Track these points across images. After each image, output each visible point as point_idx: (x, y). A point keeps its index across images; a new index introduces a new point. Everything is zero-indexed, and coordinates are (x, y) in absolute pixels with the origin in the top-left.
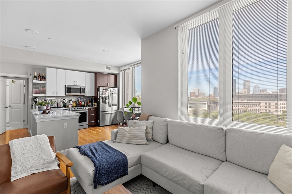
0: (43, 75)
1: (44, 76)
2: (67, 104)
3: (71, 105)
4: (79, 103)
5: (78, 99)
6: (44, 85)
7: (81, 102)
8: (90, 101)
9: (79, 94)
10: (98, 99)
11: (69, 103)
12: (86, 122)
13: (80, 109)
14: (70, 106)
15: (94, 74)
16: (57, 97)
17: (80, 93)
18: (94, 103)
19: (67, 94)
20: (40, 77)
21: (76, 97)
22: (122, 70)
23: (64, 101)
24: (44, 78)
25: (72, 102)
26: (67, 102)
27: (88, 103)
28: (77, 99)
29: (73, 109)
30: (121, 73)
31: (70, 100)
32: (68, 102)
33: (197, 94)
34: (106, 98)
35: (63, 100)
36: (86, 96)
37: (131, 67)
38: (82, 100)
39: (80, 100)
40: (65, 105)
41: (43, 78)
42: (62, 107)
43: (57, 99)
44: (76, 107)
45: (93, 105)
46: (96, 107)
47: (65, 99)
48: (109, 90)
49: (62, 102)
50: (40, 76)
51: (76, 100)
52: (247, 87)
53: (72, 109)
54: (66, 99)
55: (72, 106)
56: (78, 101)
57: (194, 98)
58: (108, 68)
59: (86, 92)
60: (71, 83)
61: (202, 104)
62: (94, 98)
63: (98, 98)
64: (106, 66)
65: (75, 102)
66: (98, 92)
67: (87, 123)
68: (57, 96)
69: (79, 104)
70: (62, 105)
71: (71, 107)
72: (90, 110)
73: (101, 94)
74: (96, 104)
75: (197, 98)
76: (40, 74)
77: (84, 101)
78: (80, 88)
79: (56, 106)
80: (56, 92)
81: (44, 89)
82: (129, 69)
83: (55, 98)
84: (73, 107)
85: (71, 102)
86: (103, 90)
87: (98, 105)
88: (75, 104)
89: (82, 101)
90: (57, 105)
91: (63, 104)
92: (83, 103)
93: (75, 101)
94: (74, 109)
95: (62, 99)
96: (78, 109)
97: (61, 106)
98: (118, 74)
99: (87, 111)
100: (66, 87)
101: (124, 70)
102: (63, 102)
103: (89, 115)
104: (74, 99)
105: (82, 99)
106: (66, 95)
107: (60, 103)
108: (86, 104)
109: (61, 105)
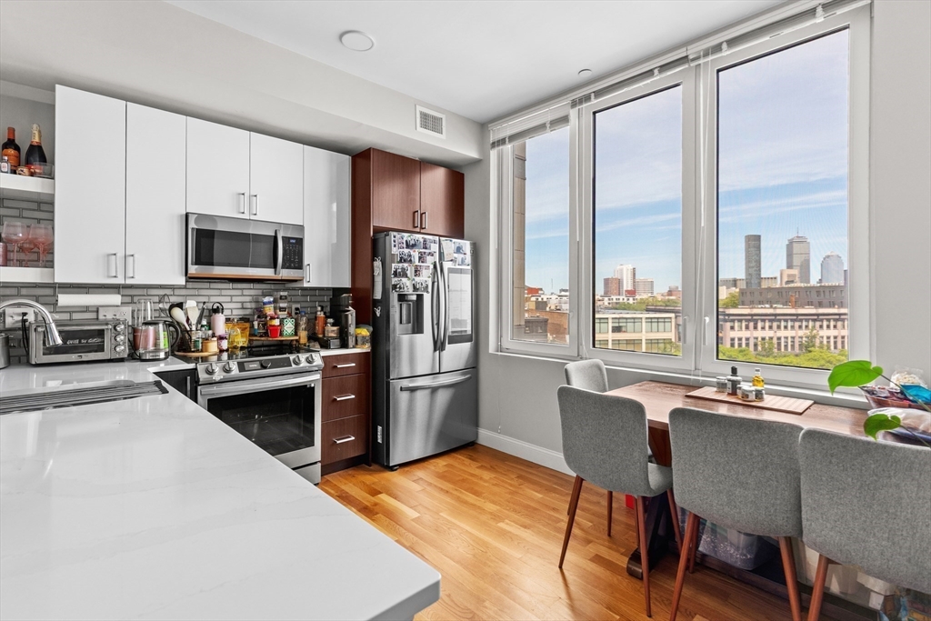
0: (36, 140)
1: (39, 148)
2: (197, 335)
3: (221, 338)
4: (264, 325)
5: (257, 302)
6: (43, 207)
7: (276, 322)
8: (327, 317)
9: (267, 273)
10: (376, 303)
11: (210, 326)
12: (312, 444)
13: (276, 364)
14: (213, 347)
15: (347, 159)
16: (129, 292)
17: (275, 266)
18: (352, 329)
19: (193, 270)
20: (11, 151)
21: (250, 292)
22: (501, 136)
23: (178, 314)
24: (43, 159)
25: (228, 320)
26: (194, 320)
27: (319, 328)
28: (253, 305)
29: (234, 366)
30: (493, 154)
31: (216, 311)
32: (199, 321)
33: (627, 285)
34: (420, 297)
35: (172, 306)
36: (306, 285)
37: (573, 113)
38: (282, 309)
39: (269, 310)
40: (183, 339)
41: (37, 157)
42: (162, 355)
43: (132, 302)
44: (251, 351)
45: (351, 341)
46: (366, 348)
47: (180, 305)
48: (434, 248)
49: (161, 325)
50: (17, 148)
51: (248, 312)
52: (797, 260)
53: (227, 371)
54: (191, 304)
55: (225, 345)
56: (260, 313)
57: (623, 299)
58: (430, 122)
59: (306, 261)
60: (220, 206)
61: (658, 318)
62: (353, 298)
63: (378, 295)
64: (419, 109)
65: (244, 319)
66: (378, 264)
67: (315, 452)
68: (129, 282)
69: (266, 334)
70: (164, 343)
71: (222, 351)
72: (334, 373)
73: (396, 274)
74: (365, 332)
75: (631, 299)
76: (12, 131)
77: (290, 315)
78: (275, 238)
79: (123, 350)
80: (121, 254)
81: (40, 232)
82: (564, 120)
83: (115, 299)
84: (232, 352)
85: (220, 320)
86: (406, 251)
87: (380, 338)
88: (243, 330)
89: (283, 314)
90: (134, 345)
91: (170, 334)
92: (289, 327)
93: (241, 312)
94: (241, 367)
95: (167, 306)
96: (264, 367)
97: (157, 349)
98: (475, 163)
99: (318, 376)
100: (192, 225)
101: (512, 138)
102: (172, 324)
103: (329, 403)
104: (234, 302)
105: (282, 305)
106: (190, 279)
107: (151, 328)
108: (303, 335)
109: (157, 339)
